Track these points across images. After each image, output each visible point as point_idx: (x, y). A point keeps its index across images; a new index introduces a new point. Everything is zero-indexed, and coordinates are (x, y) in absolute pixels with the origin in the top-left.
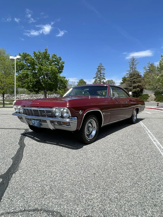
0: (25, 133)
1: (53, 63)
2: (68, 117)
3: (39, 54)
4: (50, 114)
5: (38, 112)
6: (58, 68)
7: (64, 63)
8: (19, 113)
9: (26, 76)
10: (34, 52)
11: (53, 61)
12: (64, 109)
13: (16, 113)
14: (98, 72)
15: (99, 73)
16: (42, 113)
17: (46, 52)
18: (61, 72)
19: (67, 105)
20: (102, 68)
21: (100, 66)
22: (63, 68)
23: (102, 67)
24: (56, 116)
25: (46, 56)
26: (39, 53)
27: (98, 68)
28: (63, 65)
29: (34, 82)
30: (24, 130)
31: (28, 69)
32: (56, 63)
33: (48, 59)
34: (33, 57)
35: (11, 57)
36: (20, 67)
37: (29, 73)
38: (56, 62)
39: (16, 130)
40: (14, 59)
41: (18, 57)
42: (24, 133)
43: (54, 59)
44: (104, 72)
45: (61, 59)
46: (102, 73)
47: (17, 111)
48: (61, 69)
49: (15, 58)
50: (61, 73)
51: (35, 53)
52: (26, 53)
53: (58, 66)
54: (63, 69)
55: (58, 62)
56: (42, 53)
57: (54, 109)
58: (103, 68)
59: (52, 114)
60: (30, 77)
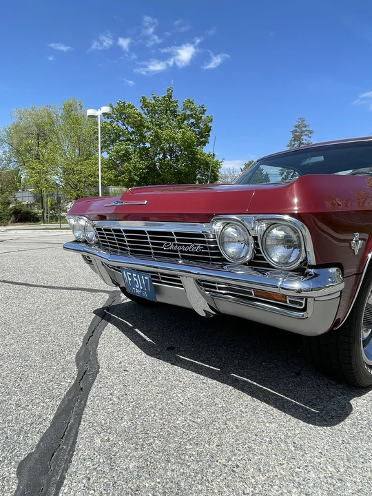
0: (108, 308)
1: (186, 122)
2: (297, 264)
3: (153, 101)
4: (199, 247)
5: (146, 238)
6: (197, 133)
7: (211, 120)
8: (85, 242)
9: (124, 155)
10: (143, 98)
11: (186, 118)
12: (271, 226)
13: (76, 241)
14: (294, 141)
15: (296, 142)
16: (162, 244)
17: (170, 97)
18: (204, 143)
19: (291, 205)
20: (304, 129)
21: (298, 126)
22: (209, 132)
23: (305, 127)
24: (225, 260)
25: (168, 107)
26: (154, 98)
27: (296, 131)
28: (210, 124)
29: (141, 169)
30: (107, 296)
31: (129, 140)
32: (192, 123)
33: (174, 113)
34: (139, 111)
35: (90, 112)
36: (112, 137)
37: (131, 149)
38: (192, 118)
39: (85, 294)
40: (97, 117)
41: (106, 109)
42: (103, 308)
43: (188, 112)
44: (309, 139)
45: (204, 111)
46: (304, 142)
47: (77, 234)
48: (204, 136)
49: (99, 113)
50: (205, 145)
51: (144, 99)
52: (124, 103)
53: (197, 130)
54: (209, 136)
55: (198, 119)
56: (160, 98)
57: (218, 226)
58: (307, 128)
59: (205, 248)
60: (135, 158)
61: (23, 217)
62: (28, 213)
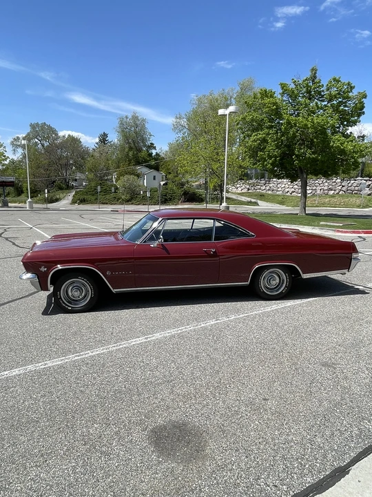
3: (293, 86)
10: (281, 84)
17: (314, 78)
22: (362, 109)
26: (294, 82)
29: (276, 157)
41: (232, 109)
45: (352, 88)
49: (228, 112)
50: (354, 125)
51: (283, 86)
54: (362, 113)
61: (191, 197)
62: (194, 194)
